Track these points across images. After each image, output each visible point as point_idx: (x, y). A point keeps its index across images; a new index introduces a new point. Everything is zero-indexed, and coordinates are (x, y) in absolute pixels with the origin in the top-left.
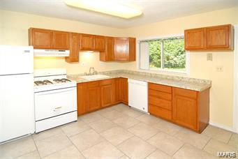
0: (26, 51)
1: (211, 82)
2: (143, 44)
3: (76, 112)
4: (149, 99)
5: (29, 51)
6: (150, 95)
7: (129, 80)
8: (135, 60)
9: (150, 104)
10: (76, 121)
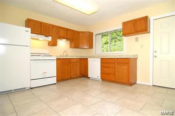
0: (26, 31)
1: (137, 55)
2: (97, 36)
3: (56, 78)
4: (101, 70)
5: (28, 31)
6: (102, 67)
7: (88, 60)
8: (92, 48)
9: (102, 73)
10: (55, 84)
